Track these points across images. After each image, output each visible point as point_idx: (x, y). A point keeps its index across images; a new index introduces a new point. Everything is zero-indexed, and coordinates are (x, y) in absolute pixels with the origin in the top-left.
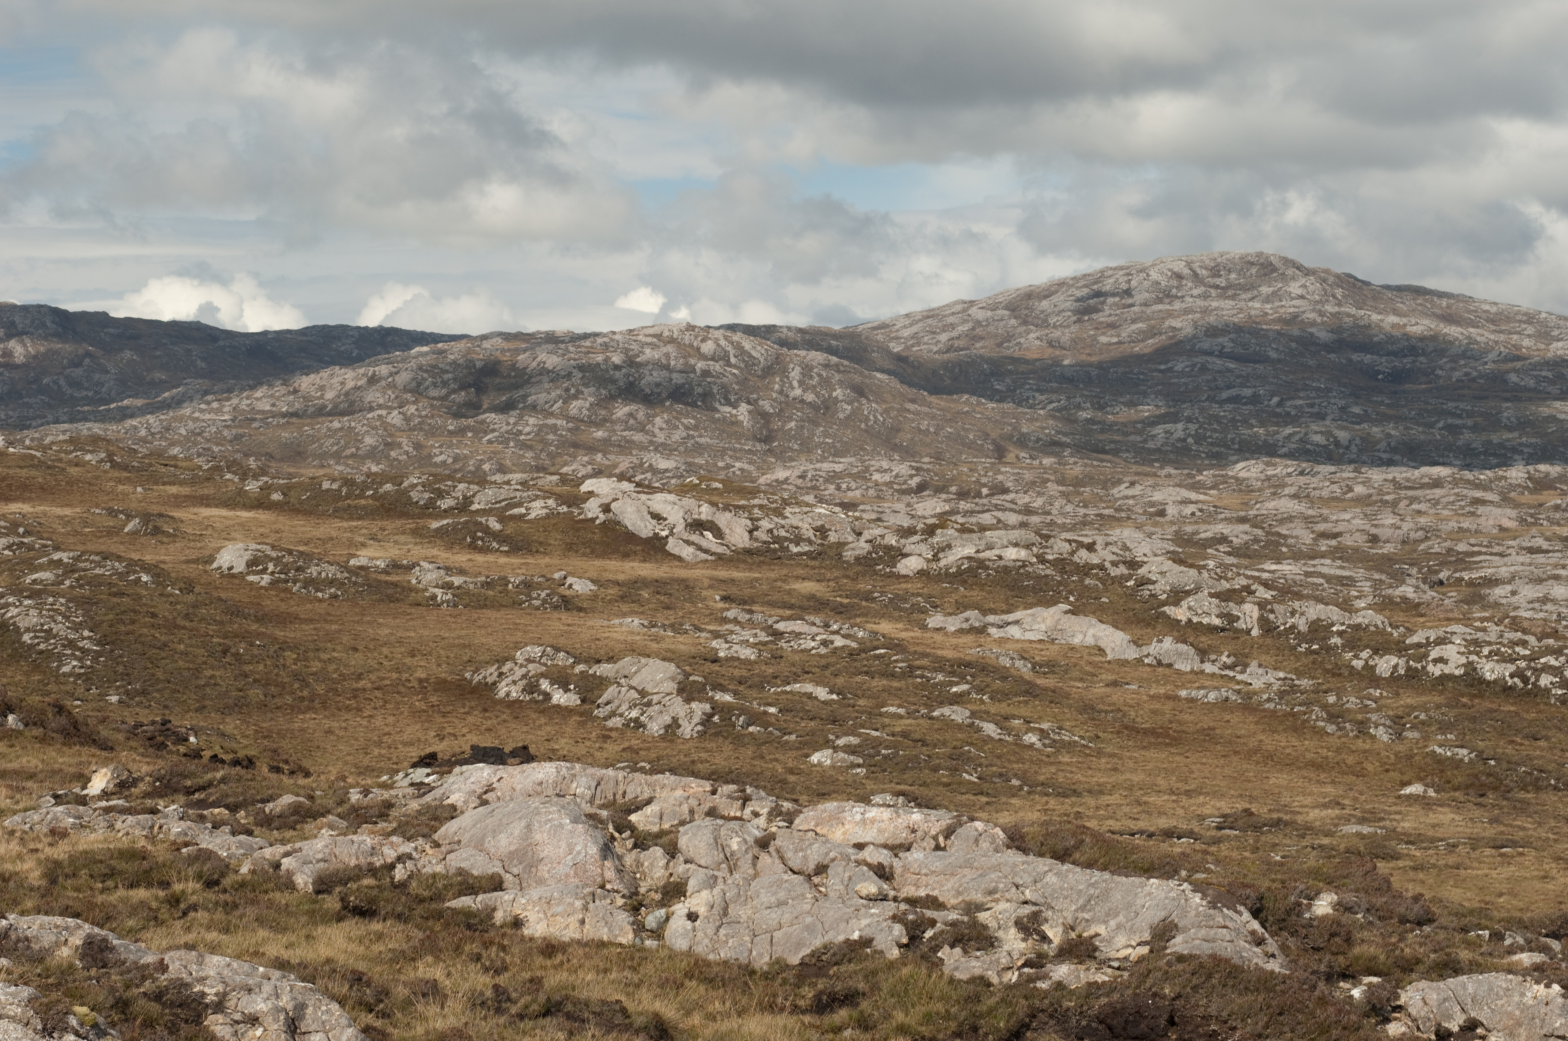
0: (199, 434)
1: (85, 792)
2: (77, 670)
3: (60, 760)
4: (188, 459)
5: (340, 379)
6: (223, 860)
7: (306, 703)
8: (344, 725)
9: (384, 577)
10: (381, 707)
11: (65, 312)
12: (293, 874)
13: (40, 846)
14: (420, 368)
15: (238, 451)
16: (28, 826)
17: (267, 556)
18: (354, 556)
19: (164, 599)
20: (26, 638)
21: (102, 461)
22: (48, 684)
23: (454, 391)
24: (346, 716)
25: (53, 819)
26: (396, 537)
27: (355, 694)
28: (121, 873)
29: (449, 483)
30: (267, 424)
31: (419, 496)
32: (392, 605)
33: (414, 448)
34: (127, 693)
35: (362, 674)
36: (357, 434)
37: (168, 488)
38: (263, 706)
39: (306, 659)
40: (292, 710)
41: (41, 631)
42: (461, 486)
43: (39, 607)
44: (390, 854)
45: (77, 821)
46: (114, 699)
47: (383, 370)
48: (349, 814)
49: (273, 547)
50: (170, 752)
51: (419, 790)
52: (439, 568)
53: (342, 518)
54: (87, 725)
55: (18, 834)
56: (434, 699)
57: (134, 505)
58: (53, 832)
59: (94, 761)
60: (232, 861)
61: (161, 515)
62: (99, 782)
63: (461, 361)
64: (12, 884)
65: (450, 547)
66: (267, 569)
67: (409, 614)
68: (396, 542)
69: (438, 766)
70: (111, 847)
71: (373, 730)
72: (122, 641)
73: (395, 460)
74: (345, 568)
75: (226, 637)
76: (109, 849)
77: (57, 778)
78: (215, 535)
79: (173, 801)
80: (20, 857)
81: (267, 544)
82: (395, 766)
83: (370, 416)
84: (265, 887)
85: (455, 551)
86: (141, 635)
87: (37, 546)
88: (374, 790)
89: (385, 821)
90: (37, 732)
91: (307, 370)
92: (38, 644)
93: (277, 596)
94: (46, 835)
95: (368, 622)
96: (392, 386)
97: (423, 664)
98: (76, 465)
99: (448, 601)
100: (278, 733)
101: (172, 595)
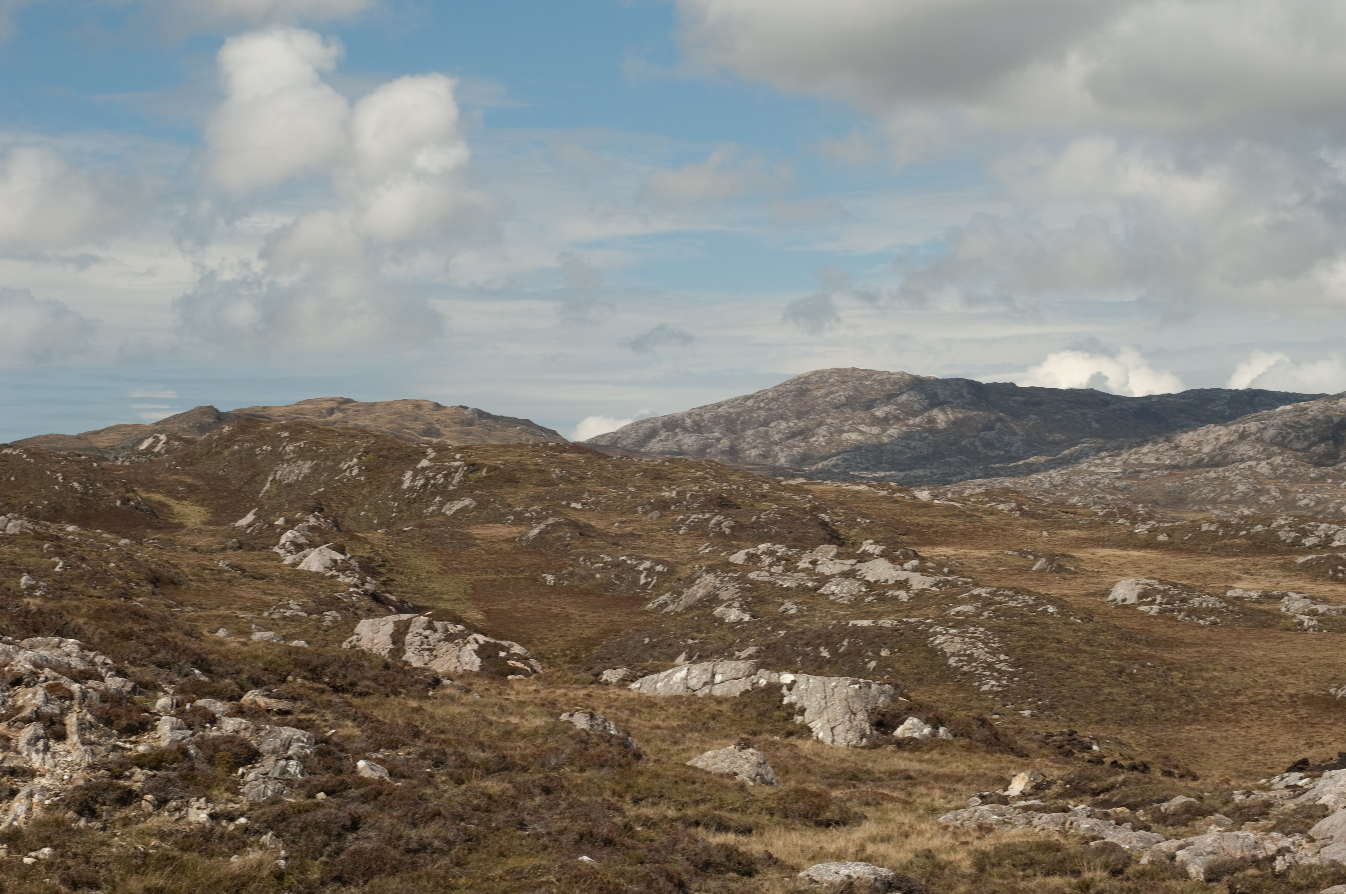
0: (1095, 486)
1: (1006, 793)
2: (996, 689)
3: (984, 766)
4: (1085, 507)
5: (1215, 435)
6: (1126, 852)
7: (1192, 716)
8: (1225, 734)
9: (1257, 606)
10: (1257, 719)
11: (979, 384)
12: (1187, 865)
13: (969, 839)
14: (1285, 424)
15: (1128, 499)
16: (959, 822)
17: (1155, 589)
18: (1231, 588)
19: (1068, 627)
20: (952, 661)
21: (1013, 510)
22: (971, 701)
23: (1315, 444)
24: (1227, 727)
25: (980, 816)
26: (1267, 571)
27: (1234, 707)
28: (1039, 863)
29: (1312, 523)
30: (1153, 475)
31: (1287, 535)
32: (1264, 630)
33: (1281, 494)
34: (1038, 708)
35: (1239, 690)
36: (1231, 482)
37: (1069, 532)
38: (1154, 719)
39: (1191, 678)
40: (1180, 722)
41: (964, 655)
42: (1323, 526)
43: (962, 635)
44: (1271, 848)
45: (1001, 818)
46: (1027, 713)
47: (1253, 426)
48: (1234, 813)
49: (1161, 581)
50: (1077, 759)
51: (1294, 791)
52: (1305, 598)
53: (1219, 555)
54: (1006, 735)
55: (951, 829)
56: (1303, 712)
57: (1040, 547)
58: (980, 827)
59: (1012, 766)
60: (1133, 853)
61: (1063, 555)
62: (1018, 785)
63: (1320, 417)
64: (947, 872)
65: (1314, 579)
66: (1154, 600)
67: (1280, 638)
68: (1267, 576)
69: (1310, 771)
70: (1030, 840)
71: (1251, 739)
72: (1033, 663)
73: (1264, 504)
74: (1223, 598)
75: (1121, 660)
76: (1028, 842)
77: (982, 781)
78: (1110, 572)
79: (1082, 802)
80: (953, 848)
81: (1155, 579)
82: (1270, 771)
83: (1242, 466)
84: (1162, 876)
85: (1319, 582)
86: (1048, 658)
87: (960, 583)
88: (1255, 792)
89: (1266, 819)
90: (964, 741)
91: (1186, 428)
92: (962, 667)
93: (1164, 623)
94: (974, 830)
95: (1245, 646)
96: (1259, 440)
97: (1292, 681)
98: (991, 514)
99: (1313, 627)
100: (1168, 742)
101: (1074, 624)
